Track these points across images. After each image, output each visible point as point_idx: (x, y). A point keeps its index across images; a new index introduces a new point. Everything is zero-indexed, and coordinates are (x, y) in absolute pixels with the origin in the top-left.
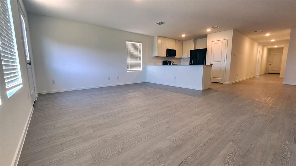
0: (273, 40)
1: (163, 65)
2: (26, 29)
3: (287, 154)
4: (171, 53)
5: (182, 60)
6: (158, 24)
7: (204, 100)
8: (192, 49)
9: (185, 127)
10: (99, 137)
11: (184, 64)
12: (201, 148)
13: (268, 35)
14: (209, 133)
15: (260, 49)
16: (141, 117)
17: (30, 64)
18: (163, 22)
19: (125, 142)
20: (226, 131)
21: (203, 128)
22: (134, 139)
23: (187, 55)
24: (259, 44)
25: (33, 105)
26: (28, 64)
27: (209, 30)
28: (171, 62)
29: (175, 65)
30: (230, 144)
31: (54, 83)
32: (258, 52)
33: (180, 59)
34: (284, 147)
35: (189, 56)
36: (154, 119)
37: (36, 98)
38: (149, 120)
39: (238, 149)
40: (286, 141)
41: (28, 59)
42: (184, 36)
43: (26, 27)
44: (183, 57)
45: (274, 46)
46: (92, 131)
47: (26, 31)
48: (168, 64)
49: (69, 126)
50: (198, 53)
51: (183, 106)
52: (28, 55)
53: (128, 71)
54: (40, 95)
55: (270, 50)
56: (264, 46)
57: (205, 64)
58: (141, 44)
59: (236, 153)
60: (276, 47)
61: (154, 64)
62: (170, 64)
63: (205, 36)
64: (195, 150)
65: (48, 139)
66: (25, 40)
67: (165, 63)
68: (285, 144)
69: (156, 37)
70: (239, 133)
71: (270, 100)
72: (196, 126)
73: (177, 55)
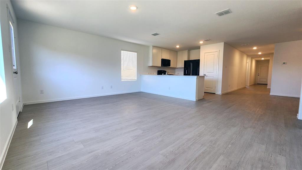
0: (260, 53)
1: (158, 74)
2: (15, 36)
3: (273, 167)
4: (166, 63)
5: (176, 70)
6: (153, 35)
7: (197, 111)
8: (186, 59)
9: (178, 140)
10: (89, 153)
11: (178, 74)
12: (193, 162)
13: (255, 48)
14: (201, 146)
15: (249, 61)
16: (135, 129)
17: (16, 73)
18: (158, 33)
19: (117, 158)
20: (218, 143)
21: (196, 141)
22: (126, 155)
23: (181, 65)
24: (248, 56)
25: (18, 118)
26: (14, 73)
27: (201, 42)
28: (166, 72)
29: (169, 75)
30: (222, 157)
31: (42, 92)
32: (248, 64)
33: (174, 68)
34: (271, 159)
35: (183, 67)
36: (147, 132)
37: (21, 109)
38: (143, 133)
39: (229, 163)
40: (273, 153)
41: (15, 68)
42: (178, 47)
43: (14, 34)
44: (178, 67)
45: (261, 58)
46: (82, 146)
47: (15, 38)
48: (163, 74)
49: (57, 141)
50: (191, 64)
51: (177, 117)
52: (14, 64)
53: (122, 81)
54: (25, 106)
55: (258, 62)
56: (252, 58)
57: (199, 75)
58: (136, 53)
59: (226, 167)
60: (263, 59)
61: (149, 73)
62: (165, 74)
63: (198, 48)
64: (188, 165)
65: (32, 156)
66: (12, 48)
67: (160, 73)
68: (271, 156)
69: (151, 48)
70: (230, 146)
71: (258, 111)
72: (189, 139)
73: (172, 66)
